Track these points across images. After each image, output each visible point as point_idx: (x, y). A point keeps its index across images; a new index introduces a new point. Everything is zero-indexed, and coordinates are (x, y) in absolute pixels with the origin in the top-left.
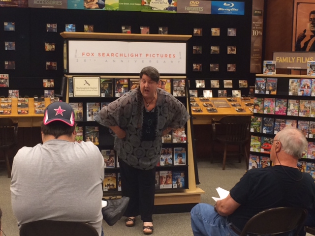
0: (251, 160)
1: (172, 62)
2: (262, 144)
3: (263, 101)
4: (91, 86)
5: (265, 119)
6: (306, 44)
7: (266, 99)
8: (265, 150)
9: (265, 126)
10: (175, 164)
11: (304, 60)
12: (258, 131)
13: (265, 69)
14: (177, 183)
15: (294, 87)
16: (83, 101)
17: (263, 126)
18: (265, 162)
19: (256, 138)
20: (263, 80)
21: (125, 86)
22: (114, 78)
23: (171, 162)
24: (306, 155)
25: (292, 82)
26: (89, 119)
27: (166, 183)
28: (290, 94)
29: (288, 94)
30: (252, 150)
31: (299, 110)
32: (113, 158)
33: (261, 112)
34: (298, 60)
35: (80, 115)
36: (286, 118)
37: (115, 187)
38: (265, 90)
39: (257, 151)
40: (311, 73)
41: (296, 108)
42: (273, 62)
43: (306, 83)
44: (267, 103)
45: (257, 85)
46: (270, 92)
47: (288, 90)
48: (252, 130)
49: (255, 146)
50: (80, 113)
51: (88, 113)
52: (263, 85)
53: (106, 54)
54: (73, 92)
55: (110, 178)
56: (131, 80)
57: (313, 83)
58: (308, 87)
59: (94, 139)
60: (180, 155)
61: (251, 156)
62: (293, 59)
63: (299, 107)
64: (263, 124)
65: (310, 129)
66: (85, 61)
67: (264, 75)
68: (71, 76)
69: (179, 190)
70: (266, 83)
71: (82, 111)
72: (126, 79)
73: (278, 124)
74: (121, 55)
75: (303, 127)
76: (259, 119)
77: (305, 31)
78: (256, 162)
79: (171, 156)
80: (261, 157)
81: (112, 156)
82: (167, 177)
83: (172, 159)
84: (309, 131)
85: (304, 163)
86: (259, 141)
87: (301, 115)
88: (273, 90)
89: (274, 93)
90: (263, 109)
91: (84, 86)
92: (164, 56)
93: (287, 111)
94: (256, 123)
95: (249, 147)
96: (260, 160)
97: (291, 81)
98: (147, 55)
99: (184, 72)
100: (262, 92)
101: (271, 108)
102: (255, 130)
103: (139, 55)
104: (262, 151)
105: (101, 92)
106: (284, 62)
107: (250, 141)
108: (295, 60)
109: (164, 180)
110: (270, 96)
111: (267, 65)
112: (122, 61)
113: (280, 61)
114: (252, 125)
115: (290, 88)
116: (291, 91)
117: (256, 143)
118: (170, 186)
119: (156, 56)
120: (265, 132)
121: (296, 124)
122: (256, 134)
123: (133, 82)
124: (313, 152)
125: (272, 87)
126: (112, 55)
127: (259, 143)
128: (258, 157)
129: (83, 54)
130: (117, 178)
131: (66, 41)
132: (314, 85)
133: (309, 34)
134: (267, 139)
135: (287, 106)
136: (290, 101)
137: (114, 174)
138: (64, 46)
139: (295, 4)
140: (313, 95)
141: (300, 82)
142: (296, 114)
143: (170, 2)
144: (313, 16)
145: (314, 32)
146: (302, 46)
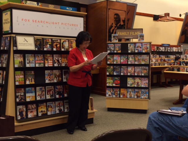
0: (107, 91)
1: (76, 29)
2: (114, 81)
3: (113, 57)
4: (29, 42)
5: (115, 67)
6: (113, 30)
7: (115, 56)
8: (116, 84)
9: (115, 71)
11: (134, 33)
12: (112, 74)
13: (112, 39)
15: (131, 48)
16: (24, 53)
18: (116, 91)
19: (110, 78)
20: (112, 45)
21: (49, 43)
22: (43, 38)
24: (141, 85)
25: (130, 46)
26: (28, 66)
28: (129, 52)
29: (128, 52)
30: (108, 85)
31: (135, 61)
32: (44, 92)
33: (112, 63)
34: (131, 33)
35: (22, 63)
36: (127, 65)
37: (46, 112)
38: (114, 51)
39: (111, 85)
40: (140, 40)
41: (133, 60)
42: (117, 35)
43: (138, 45)
44: (116, 57)
45: (109, 48)
46: (117, 51)
47: (128, 50)
48: (108, 74)
49: (109, 83)
50: (22, 61)
51: (27, 61)
52: (113, 47)
53: (37, 21)
54: (16, 46)
55: (42, 106)
56: (53, 39)
57: (143, 45)
58: (140, 47)
59: (31, 79)
61: (107, 89)
62: (128, 33)
63: (135, 59)
64: (114, 70)
65: (142, 71)
66: (24, 25)
67: (112, 42)
68: (14, 35)
70: (114, 46)
71: (23, 60)
72: (50, 38)
73: (123, 69)
74: (47, 22)
75: (138, 70)
76: (112, 67)
77: (112, 24)
78: (110, 92)
80: (114, 89)
81: (43, 91)
84: (141, 72)
85: (140, 90)
86: (112, 80)
87: (136, 63)
88: (119, 50)
89: (120, 52)
90: (113, 61)
91: (24, 43)
92: (72, 25)
93: (128, 62)
94: (110, 69)
95: (106, 84)
96: (113, 90)
97: (129, 45)
98: (62, 24)
100: (112, 52)
101: (118, 61)
102: (110, 73)
103: (58, 23)
104: (114, 85)
105: (36, 47)
106: (123, 35)
107: (106, 80)
108: (129, 33)
110: (117, 54)
111: (114, 37)
112: (47, 27)
113: (121, 34)
114: (107, 71)
115: (129, 49)
116: (129, 50)
117: (110, 81)
119: (67, 24)
120: (115, 74)
121: (134, 69)
122: (110, 76)
123: (55, 41)
124: (144, 83)
125: (118, 48)
126: (41, 22)
128: (112, 89)
129: (22, 20)
130: (46, 106)
131: (10, 10)
132: (144, 46)
133: (114, 25)
134: (117, 78)
135: (128, 59)
136: (129, 56)
137: (45, 104)
138: (4, 14)
139: (108, 9)
140: (144, 51)
141: (135, 45)
142: (133, 63)
143: (38, 4)
144: (115, 16)
145: (116, 24)
146: (111, 32)
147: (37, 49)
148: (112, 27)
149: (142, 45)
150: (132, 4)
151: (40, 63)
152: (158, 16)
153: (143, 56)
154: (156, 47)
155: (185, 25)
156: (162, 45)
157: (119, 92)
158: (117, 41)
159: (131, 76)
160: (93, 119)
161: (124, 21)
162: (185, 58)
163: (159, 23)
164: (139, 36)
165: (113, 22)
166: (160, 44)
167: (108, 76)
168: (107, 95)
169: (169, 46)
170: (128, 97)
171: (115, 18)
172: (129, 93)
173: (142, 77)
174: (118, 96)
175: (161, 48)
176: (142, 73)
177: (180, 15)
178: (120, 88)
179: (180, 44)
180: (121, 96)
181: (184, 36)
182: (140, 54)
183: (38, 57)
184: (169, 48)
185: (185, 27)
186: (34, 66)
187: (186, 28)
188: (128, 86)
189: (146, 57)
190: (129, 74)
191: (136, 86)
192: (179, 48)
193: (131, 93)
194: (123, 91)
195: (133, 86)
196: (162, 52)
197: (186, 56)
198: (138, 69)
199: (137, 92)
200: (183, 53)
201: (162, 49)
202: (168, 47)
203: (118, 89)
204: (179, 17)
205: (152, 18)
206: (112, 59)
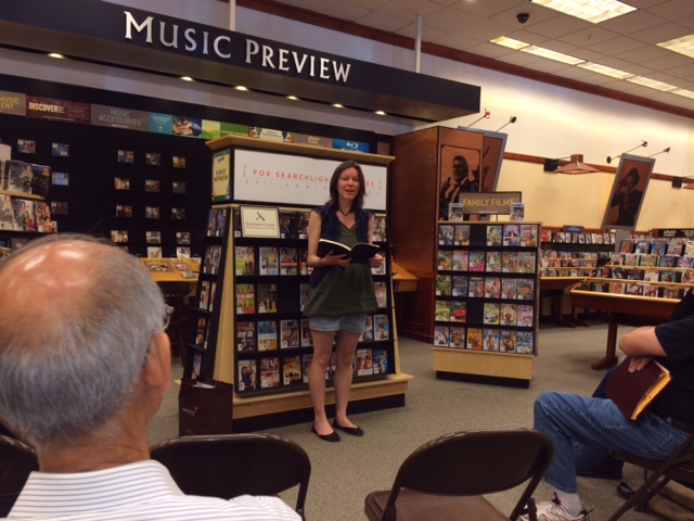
0: (436, 333)
1: (370, 192)
2: (452, 311)
3: (452, 255)
4: (266, 221)
5: (454, 278)
6: (451, 194)
7: (455, 252)
8: (457, 318)
9: (456, 287)
10: (376, 339)
11: (502, 202)
12: (447, 293)
13: (450, 214)
14: (379, 366)
15: (493, 236)
16: (256, 244)
17: (453, 287)
18: (457, 334)
19: (444, 302)
20: (450, 227)
22: (297, 212)
23: (371, 337)
24: (515, 322)
25: (491, 230)
26: (263, 272)
27: (365, 367)
28: (489, 244)
29: (486, 244)
30: (437, 318)
31: (503, 265)
32: (296, 333)
33: (449, 269)
34: (493, 202)
35: (251, 267)
36: (484, 275)
37: (300, 377)
38: (453, 241)
39: (445, 320)
40: (516, 218)
41: (498, 262)
42: (460, 205)
43: (511, 230)
44: (457, 256)
45: (442, 234)
46: (461, 242)
47: (485, 240)
48: (438, 293)
49: (442, 314)
50: (251, 263)
51: (261, 263)
52: (451, 234)
53: (286, 175)
54: (240, 230)
55: (293, 364)
57: (521, 230)
58: (515, 235)
59: (270, 303)
60: (381, 326)
61: (437, 327)
62: (487, 202)
63: (502, 261)
64: (453, 285)
65: (519, 289)
66: (257, 182)
67: (450, 221)
68: (236, 206)
69: (381, 376)
70: (455, 231)
71: (253, 260)
73: (474, 283)
74: (307, 178)
76: (448, 278)
77: (449, 179)
78: (444, 334)
79: (371, 327)
80: (452, 328)
81: (295, 329)
82: (367, 357)
83: (372, 332)
84: (517, 290)
85: (512, 333)
86: (448, 307)
87: (505, 270)
88: (465, 241)
89: (467, 243)
90: (452, 265)
91: (256, 222)
93: (485, 267)
94: (444, 284)
95: (434, 316)
96: (450, 331)
97: (489, 228)
99: (384, 208)
100: (450, 243)
101: (463, 264)
102: (443, 292)
104: (453, 319)
105: (281, 232)
107: (435, 308)
108: (490, 202)
109: (363, 363)
110: (460, 248)
111: (454, 209)
112: (307, 187)
113: (469, 203)
114: (438, 286)
115: (488, 237)
116: (489, 240)
117: (443, 310)
118: (369, 372)
120: (455, 294)
121: (499, 283)
122: (443, 298)
124: (524, 318)
125: (463, 236)
126: (295, 176)
127: (448, 310)
128: (446, 328)
129: (255, 172)
130: (301, 363)
131: (229, 150)
132: (523, 232)
133: (453, 182)
134: (459, 304)
135: (485, 260)
136: (489, 254)
137: (298, 358)
138: (216, 160)
139: (439, 146)
140: (523, 244)
141: (503, 229)
142: (498, 269)
143: (285, 136)
144: (456, 162)
145: (459, 181)
146: (447, 196)
147: (283, 236)
148: (448, 185)
149: (519, 230)
150: (496, 133)
151: (289, 268)
152: (556, 161)
153: (520, 254)
154: (549, 233)
155: (621, 183)
156: (565, 229)
157: (463, 336)
158: (461, 220)
159: (492, 300)
160: (404, 395)
161: (476, 173)
162: (621, 260)
163: (558, 179)
164: (512, 209)
165: (451, 174)
166: (561, 225)
167: (439, 298)
168: (436, 343)
169: (582, 230)
170: (485, 347)
171: (455, 166)
172: (487, 339)
173: (517, 302)
174: (462, 345)
175: (562, 235)
176: (518, 294)
177: (609, 160)
178: (466, 326)
179: (609, 226)
180: (469, 346)
181: (618, 206)
182: (515, 249)
183: (287, 252)
184: (581, 236)
185: (620, 188)
186: (277, 273)
187: (623, 189)
188: (486, 322)
189: (528, 257)
190: (487, 296)
191: (503, 323)
192: (606, 235)
193: (493, 339)
194: (472, 333)
195: (496, 323)
196: (564, 244)
197: (624, 256)
198: (509, 285)
199: (505, 337)
200: (617, 248)
201: (564, 237)
202: (579, 233)
203: (462, 330)
204: (606, 164)
205: (542, 167)
206: (448, 260)
